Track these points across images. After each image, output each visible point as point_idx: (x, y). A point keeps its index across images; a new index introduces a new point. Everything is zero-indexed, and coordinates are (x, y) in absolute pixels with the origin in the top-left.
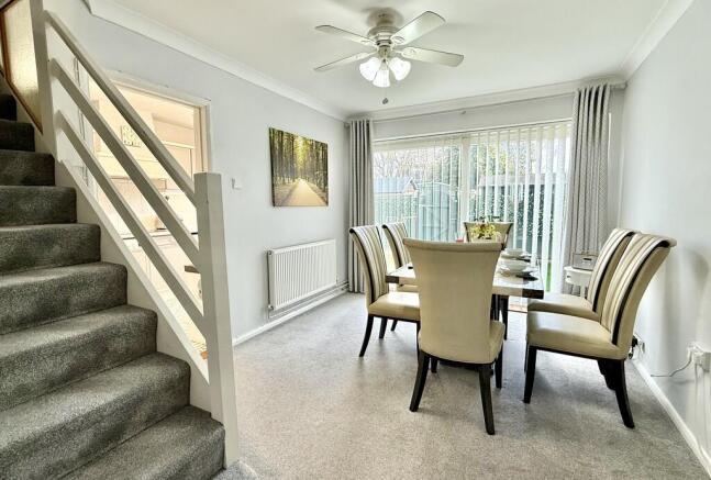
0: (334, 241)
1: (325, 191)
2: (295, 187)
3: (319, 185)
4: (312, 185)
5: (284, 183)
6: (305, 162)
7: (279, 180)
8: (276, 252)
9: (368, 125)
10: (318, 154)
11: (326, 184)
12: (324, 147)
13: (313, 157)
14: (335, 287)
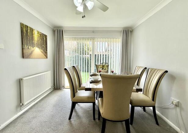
0: (50, 72)
1: (46, 53)
2: (33, 50)
3: (44, 50)
4: (41, 50)
5: (28, 48)
6: (38, 41)
7: (26, 47)
8: (24, 79)
9: (62, 31)
10: (43, 38)
11: (47, 50)
12: (46, 36)
13: (41, 39)
14: (50, 89)
